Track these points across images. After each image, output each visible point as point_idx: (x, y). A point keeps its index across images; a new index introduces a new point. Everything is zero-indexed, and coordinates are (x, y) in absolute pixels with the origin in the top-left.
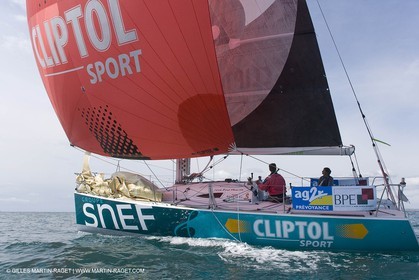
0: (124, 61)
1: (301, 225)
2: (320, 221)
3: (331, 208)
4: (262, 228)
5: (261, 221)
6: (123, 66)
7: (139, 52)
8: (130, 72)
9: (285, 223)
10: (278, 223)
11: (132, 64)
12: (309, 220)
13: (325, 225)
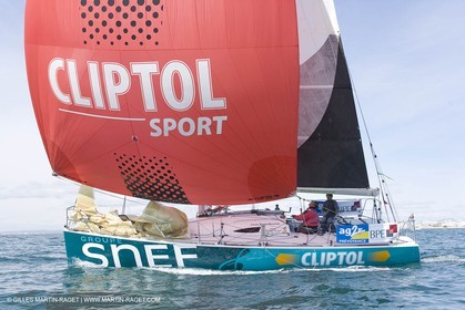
0: (204, 123)
1: (342, 254)
2: (357, 251)
3: (367, 240)
4: (309, 259)
5: (309, 254)
6: (200, 127)
7: (225, 118)
8: (209, 132)
9: (329, 254)
10: (323, 254)
11: (213, 126)
12: (348, 251)
13: (361, 253)
